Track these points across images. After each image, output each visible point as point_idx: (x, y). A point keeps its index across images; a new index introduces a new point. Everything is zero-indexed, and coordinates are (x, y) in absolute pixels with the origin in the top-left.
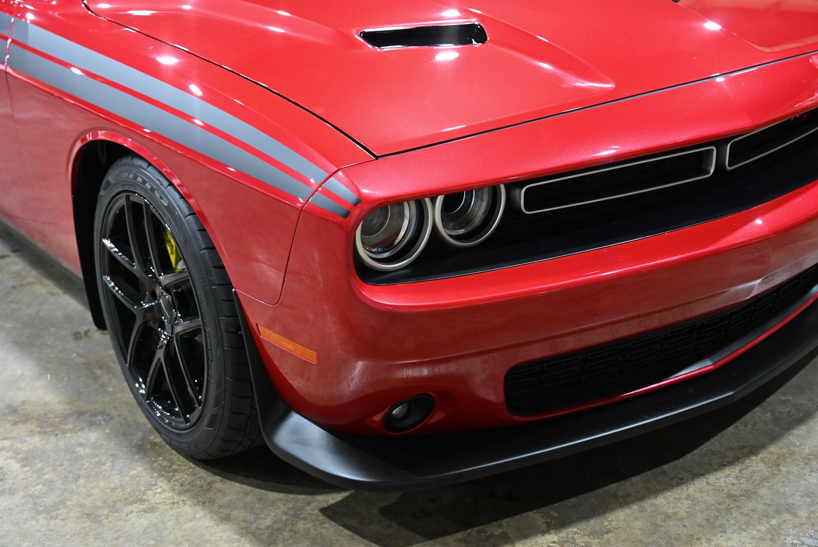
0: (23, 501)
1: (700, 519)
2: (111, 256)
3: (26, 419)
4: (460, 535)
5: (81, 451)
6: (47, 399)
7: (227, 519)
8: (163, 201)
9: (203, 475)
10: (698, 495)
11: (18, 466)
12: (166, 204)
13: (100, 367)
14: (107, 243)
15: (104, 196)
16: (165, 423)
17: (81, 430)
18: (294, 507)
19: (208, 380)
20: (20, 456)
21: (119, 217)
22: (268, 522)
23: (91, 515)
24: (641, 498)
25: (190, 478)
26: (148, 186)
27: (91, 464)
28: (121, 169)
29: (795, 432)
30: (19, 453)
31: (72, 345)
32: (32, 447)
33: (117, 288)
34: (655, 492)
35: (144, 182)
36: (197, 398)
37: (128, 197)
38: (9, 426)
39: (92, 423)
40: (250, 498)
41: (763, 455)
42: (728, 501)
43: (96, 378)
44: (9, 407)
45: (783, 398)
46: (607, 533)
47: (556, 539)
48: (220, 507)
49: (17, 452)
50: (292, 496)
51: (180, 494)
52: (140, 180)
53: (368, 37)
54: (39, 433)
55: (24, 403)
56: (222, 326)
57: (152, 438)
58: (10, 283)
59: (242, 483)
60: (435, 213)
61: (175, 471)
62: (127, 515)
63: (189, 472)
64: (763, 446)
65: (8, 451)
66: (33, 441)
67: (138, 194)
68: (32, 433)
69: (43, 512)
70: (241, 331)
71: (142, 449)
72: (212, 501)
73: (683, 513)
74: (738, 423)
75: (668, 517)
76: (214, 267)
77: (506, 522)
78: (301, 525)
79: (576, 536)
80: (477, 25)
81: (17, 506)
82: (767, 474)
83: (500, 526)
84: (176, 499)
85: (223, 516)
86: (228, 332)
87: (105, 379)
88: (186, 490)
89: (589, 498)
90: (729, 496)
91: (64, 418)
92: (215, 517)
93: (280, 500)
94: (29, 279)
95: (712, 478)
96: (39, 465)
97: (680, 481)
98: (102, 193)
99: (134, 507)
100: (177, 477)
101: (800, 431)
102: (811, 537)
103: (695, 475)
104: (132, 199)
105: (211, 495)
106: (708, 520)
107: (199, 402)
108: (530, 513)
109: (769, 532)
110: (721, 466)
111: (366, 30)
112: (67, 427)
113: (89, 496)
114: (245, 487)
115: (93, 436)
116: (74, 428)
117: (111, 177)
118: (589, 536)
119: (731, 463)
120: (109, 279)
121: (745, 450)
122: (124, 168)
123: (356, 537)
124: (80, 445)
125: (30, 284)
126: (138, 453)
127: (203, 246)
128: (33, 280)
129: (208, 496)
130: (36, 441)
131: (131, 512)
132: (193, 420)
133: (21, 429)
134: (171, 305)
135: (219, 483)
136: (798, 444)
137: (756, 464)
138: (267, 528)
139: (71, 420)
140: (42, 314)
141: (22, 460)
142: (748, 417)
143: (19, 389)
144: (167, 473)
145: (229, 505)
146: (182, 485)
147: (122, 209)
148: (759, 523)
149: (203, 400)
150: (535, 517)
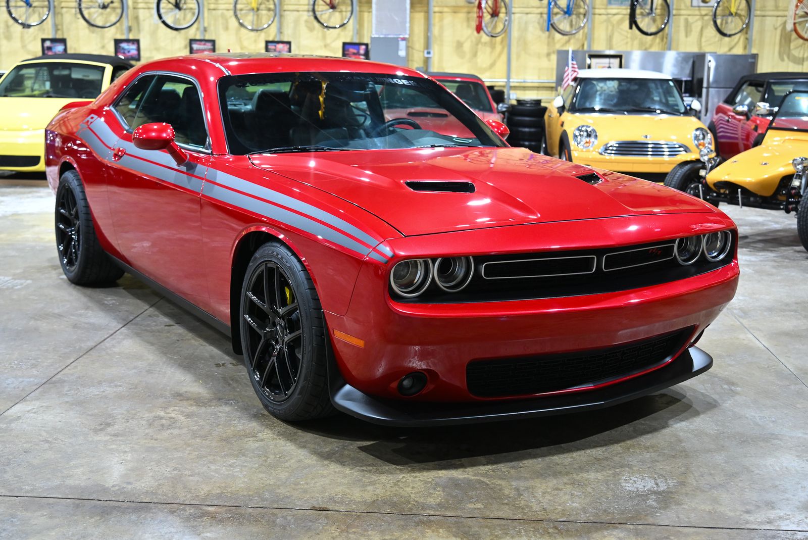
0: (187, 432)
1: (576, 466)
2: (251, 301)
3: (188, 399)
4: (436, 463)
5: (220, 414)
6: (200, 391)
7: (304, 447)
8: (287, 264)
9: (291, 429)
10: (578, 457)
11: (183, 418)
12: (289, 266)
13: (232, 380)
14: (250, 294)
15: (252, 265)
16: (272, 400)
17: (221, 406)
18: (343, 445)
19: (302, 365)
20: (184, 414)
21: (260, 277)
22: (327, 450)
23: (226, 440)
24: (545, 456)
25: (283, 430)
26: (280, 256)
27: (226, 420)
28: (264, 249)
29: (645, 436)
30: (183, 413)
31: (215, 369)
32: (191, 411)
33: (252, 321)
34: (553, 454)
35: (278, 254)
36: (294, 379)
37: (266, 264)
38: (178, 401)
39: (227, 404)
40: (318, 440)
41: (622, 444)
42: (594, 460)
43: (229, 385)
44: (177, 393)
45: (643, 422)
46: (520, 468)
47: (491, 468)
48: (300, 442)
49: (183, 412)
50: (342, 441)
51: (277, 435)
52: (275, 253)
53: (409, 184)
54: (196, 405)
55: (186, 392)
56: (313, 332)
57: (262, 412)
58: (176, 338)
59: (313, 434)
60: (434, 270)
61: (275, 426)
62: (247, 441)
63: (283, 427)
64: (624, 441)
65: (178, 411)
66: (192, 408)
67: (273, 262)
68: (191, 405)
69: (198, 437)
70: (324, 336)
71: (256, 416)
72: (296, 440)
73: (566, 463)
74: (612, 431)
75: (558, 464)
76: (313, 299)
77: (463, 459)
78: (346, 452)
79: (502, 468)
80: (470, 184)
81: (184, 434)
82: (621, 452)
83: (460, 461)
84: (275, 437)
85: (302, 446)
86: (316, 336)
87: (235, 385)
88: (280, 434)
89: (515, 454)
90: (595, 459)
91: (210, 401)
92: (297, 446)
93: (335, 442)
94: (187, 337)
95: (588, 451)
96: (195, 419)
97: (569, 451)
98: (251, 264)
99: (251, 439)
100: (277, 429)
101: (649, 436)
102: (636, 477)
103: (578, 449)
104: (269, 265)
105: (296, 437)
106: (580, 467)
107: (295, 381)
108: (479, 457)
109: (613, 474)
110: (595, 447)
111: (408, 181)
112: (212, 404)
113: (225, 433)
114: (315, 435)
115: (227, 409)
116: (216, 404)
117: (257, 255)
118: (510, 468)
119: (601, 446)
120: (248, 316)
121: (612, 442)
122: (267, 248)
123: (377, 459)
124: (220, 412)
125: (189, 340)
126: (254, 418)
127: (307, 287)
128: (190, 338)
129: (294, 437)
130: (194, 408)
131: (249, 441)
132: (289, 395)
133: (185, 403)
134: (284, 328)
135: (300, 432)
136: (644, 441)
137: (617, 448)
138: (327, 452)
139: (215, 401)
140: (196, 354)
141: (185, 415)
142: (619, 429)
143: (183, 386)
144: (270, 427)
145: (306, 441)
146: (279, 432)
147: (262, 272)
148: (609, 470)
149: (297, 380)
150: (482, 459)
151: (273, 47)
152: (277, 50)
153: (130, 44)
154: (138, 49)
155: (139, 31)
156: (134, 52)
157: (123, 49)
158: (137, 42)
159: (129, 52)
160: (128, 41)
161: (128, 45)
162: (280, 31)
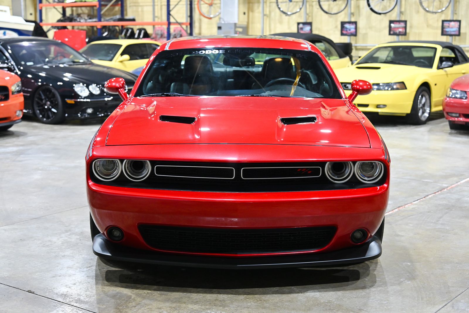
60: (123, 167)
79: (156, 293)
151: (448, 25)
152: (450, 26)
153: (350, 25)
154: (356, 28)
155: (359, 15)
156: (353, 30)
157: (346, 28)
158: (355, 23)
159: (350, 30)
160: (350, 23)
161: (349, 26)
162: (454, 12)
